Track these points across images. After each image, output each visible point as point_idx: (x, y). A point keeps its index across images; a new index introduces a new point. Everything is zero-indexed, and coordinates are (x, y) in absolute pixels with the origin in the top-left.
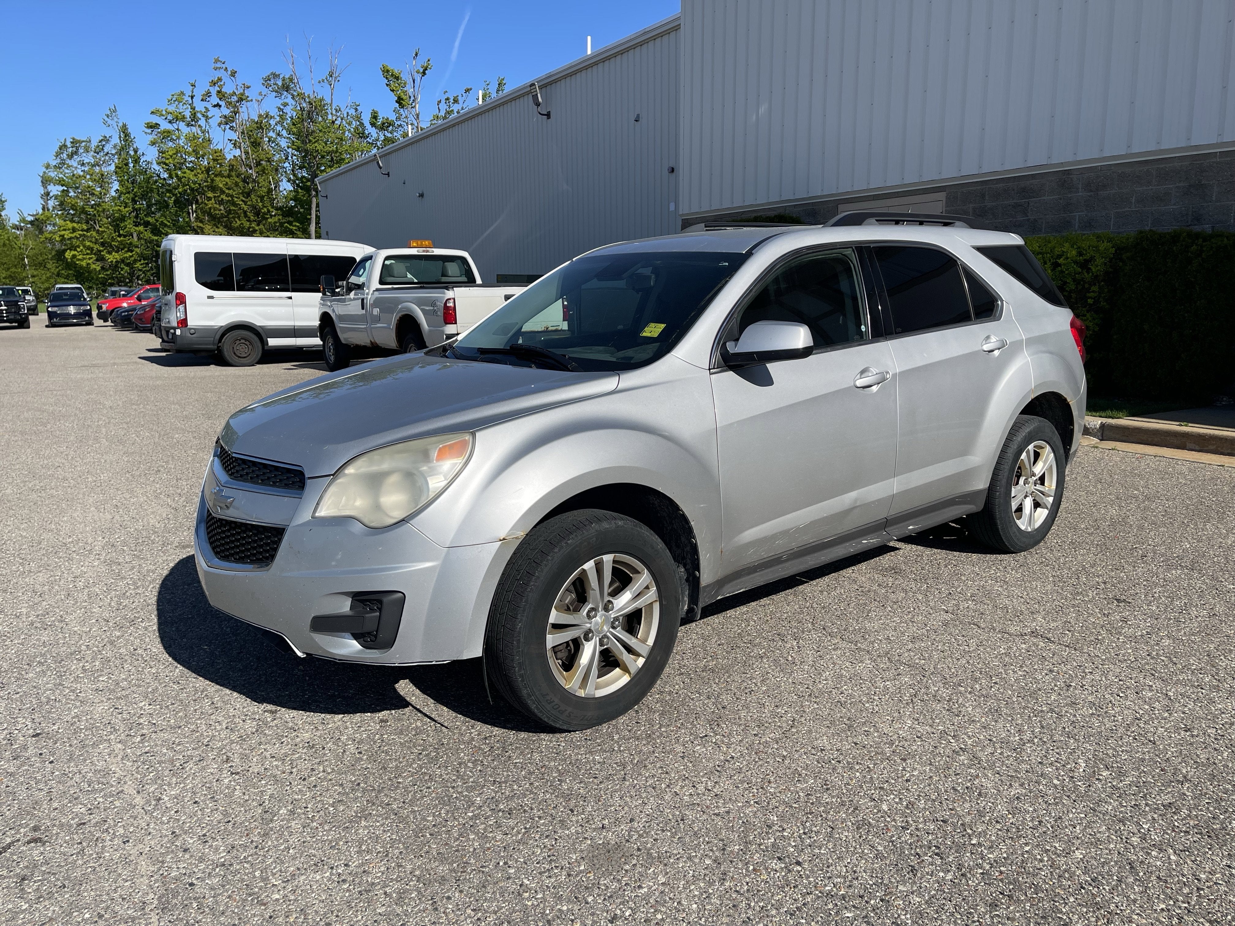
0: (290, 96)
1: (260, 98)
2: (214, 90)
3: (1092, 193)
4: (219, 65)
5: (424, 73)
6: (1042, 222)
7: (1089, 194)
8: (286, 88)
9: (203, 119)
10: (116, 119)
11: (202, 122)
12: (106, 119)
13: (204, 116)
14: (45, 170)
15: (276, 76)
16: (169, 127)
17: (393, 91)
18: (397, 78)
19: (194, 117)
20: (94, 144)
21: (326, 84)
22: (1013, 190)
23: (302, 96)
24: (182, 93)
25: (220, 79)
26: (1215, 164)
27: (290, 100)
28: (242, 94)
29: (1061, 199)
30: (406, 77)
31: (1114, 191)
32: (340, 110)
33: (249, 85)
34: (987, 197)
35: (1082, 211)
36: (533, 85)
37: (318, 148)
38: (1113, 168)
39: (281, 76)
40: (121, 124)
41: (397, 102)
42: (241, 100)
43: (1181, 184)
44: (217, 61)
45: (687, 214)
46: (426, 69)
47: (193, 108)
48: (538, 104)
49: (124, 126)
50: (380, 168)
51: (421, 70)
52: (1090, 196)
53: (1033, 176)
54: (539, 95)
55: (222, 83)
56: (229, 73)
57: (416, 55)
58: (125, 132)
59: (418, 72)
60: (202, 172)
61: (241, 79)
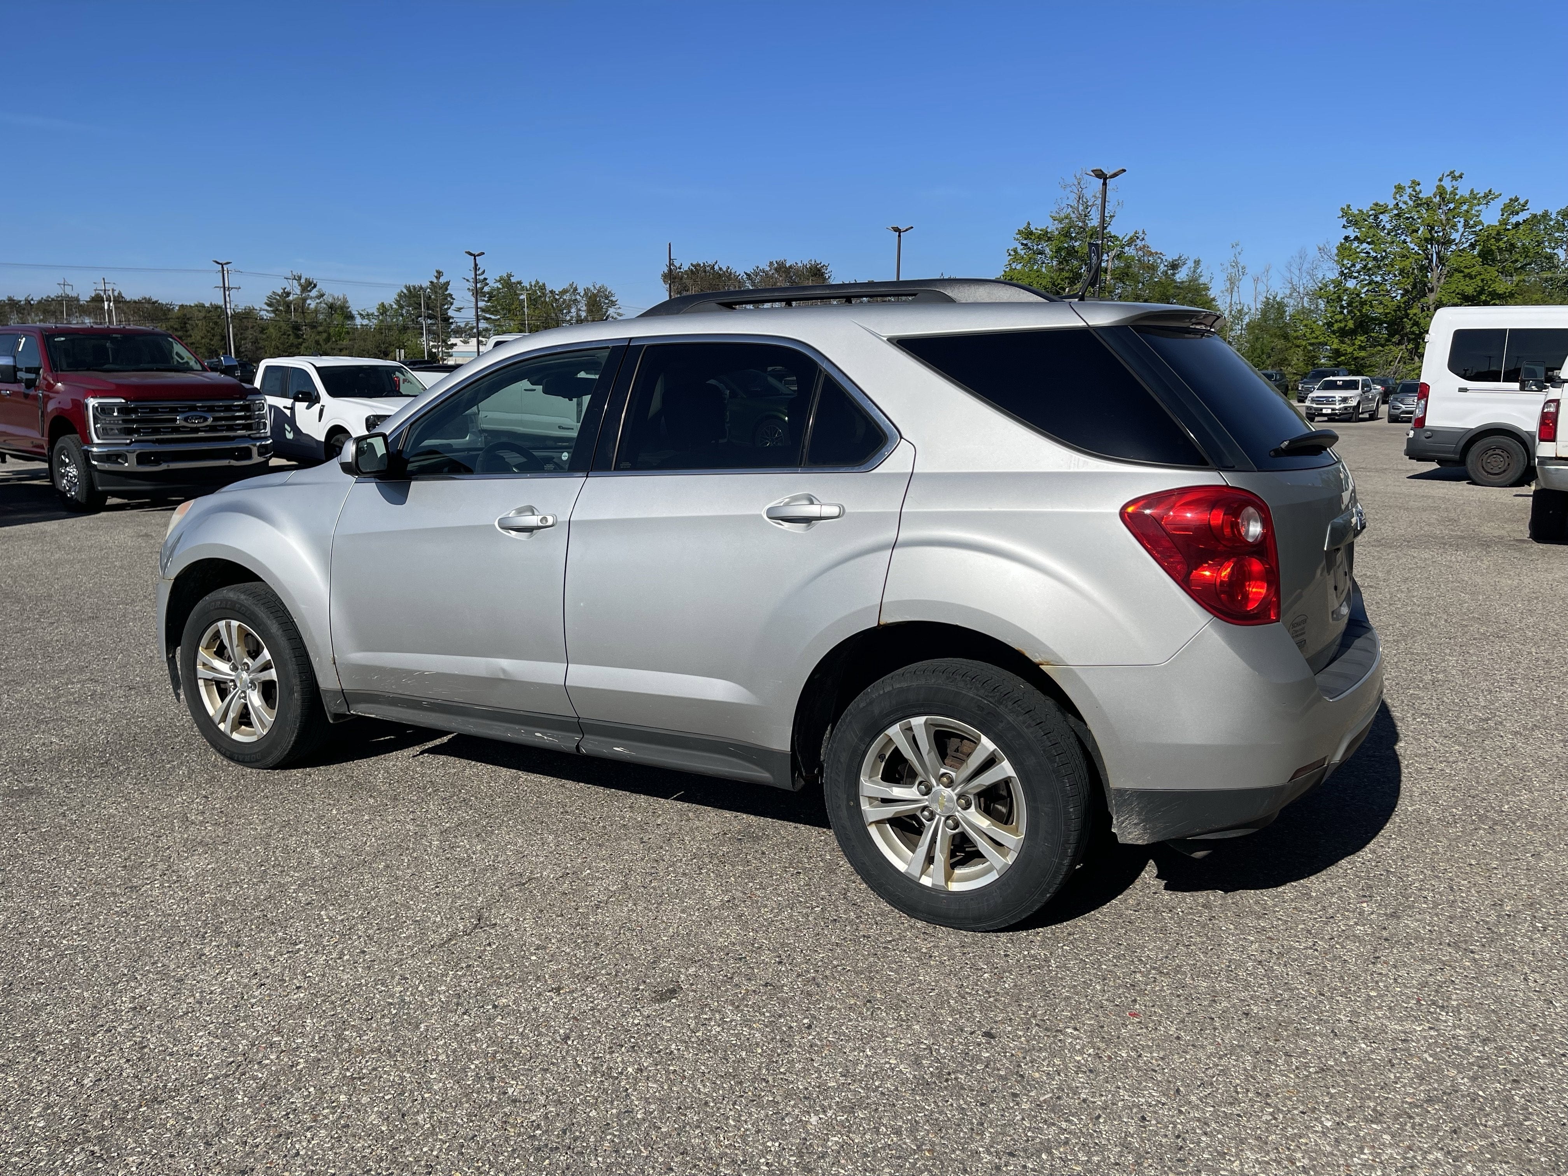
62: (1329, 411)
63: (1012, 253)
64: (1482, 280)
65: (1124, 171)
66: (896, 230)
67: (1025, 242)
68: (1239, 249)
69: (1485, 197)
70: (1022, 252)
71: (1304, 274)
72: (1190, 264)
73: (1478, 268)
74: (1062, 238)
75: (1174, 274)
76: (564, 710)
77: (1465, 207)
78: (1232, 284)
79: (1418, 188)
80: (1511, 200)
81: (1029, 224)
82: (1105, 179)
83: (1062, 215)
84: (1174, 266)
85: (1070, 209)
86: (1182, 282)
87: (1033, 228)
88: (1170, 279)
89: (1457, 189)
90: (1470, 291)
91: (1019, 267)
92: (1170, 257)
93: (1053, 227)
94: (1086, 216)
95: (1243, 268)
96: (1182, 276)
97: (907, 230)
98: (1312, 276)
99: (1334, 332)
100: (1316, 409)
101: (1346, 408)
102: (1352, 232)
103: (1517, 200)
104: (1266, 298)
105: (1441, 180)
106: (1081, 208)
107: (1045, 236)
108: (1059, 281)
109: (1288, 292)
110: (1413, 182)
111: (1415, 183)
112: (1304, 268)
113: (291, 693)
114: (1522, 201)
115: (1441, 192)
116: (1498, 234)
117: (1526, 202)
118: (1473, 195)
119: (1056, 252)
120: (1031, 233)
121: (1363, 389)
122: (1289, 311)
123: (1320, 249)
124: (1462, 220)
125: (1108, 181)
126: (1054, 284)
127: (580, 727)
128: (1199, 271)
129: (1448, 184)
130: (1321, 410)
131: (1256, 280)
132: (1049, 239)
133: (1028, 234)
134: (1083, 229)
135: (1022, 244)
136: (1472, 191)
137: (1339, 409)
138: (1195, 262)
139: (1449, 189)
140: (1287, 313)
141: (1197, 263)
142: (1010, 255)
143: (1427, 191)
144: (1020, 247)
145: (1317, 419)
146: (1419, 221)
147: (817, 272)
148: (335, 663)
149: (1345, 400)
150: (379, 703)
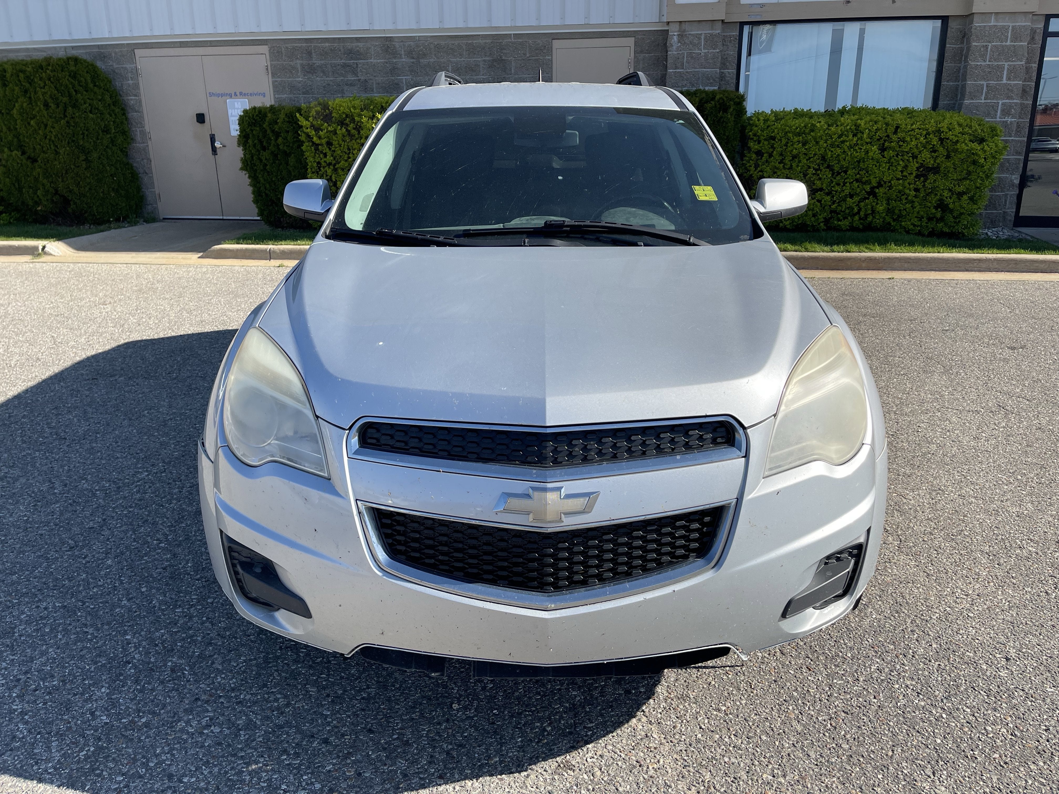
3: (414, 60)
6: (373, 83)
7: (412, 60)
22: (340, 50)
26: (511, 44)
29: (387, 63)
31: (432, 60)
34: (314, 55)
35: (407, 76)
38: (429, 39)
43: (487, 59)
52: (413, 63)
53: (358, 39)
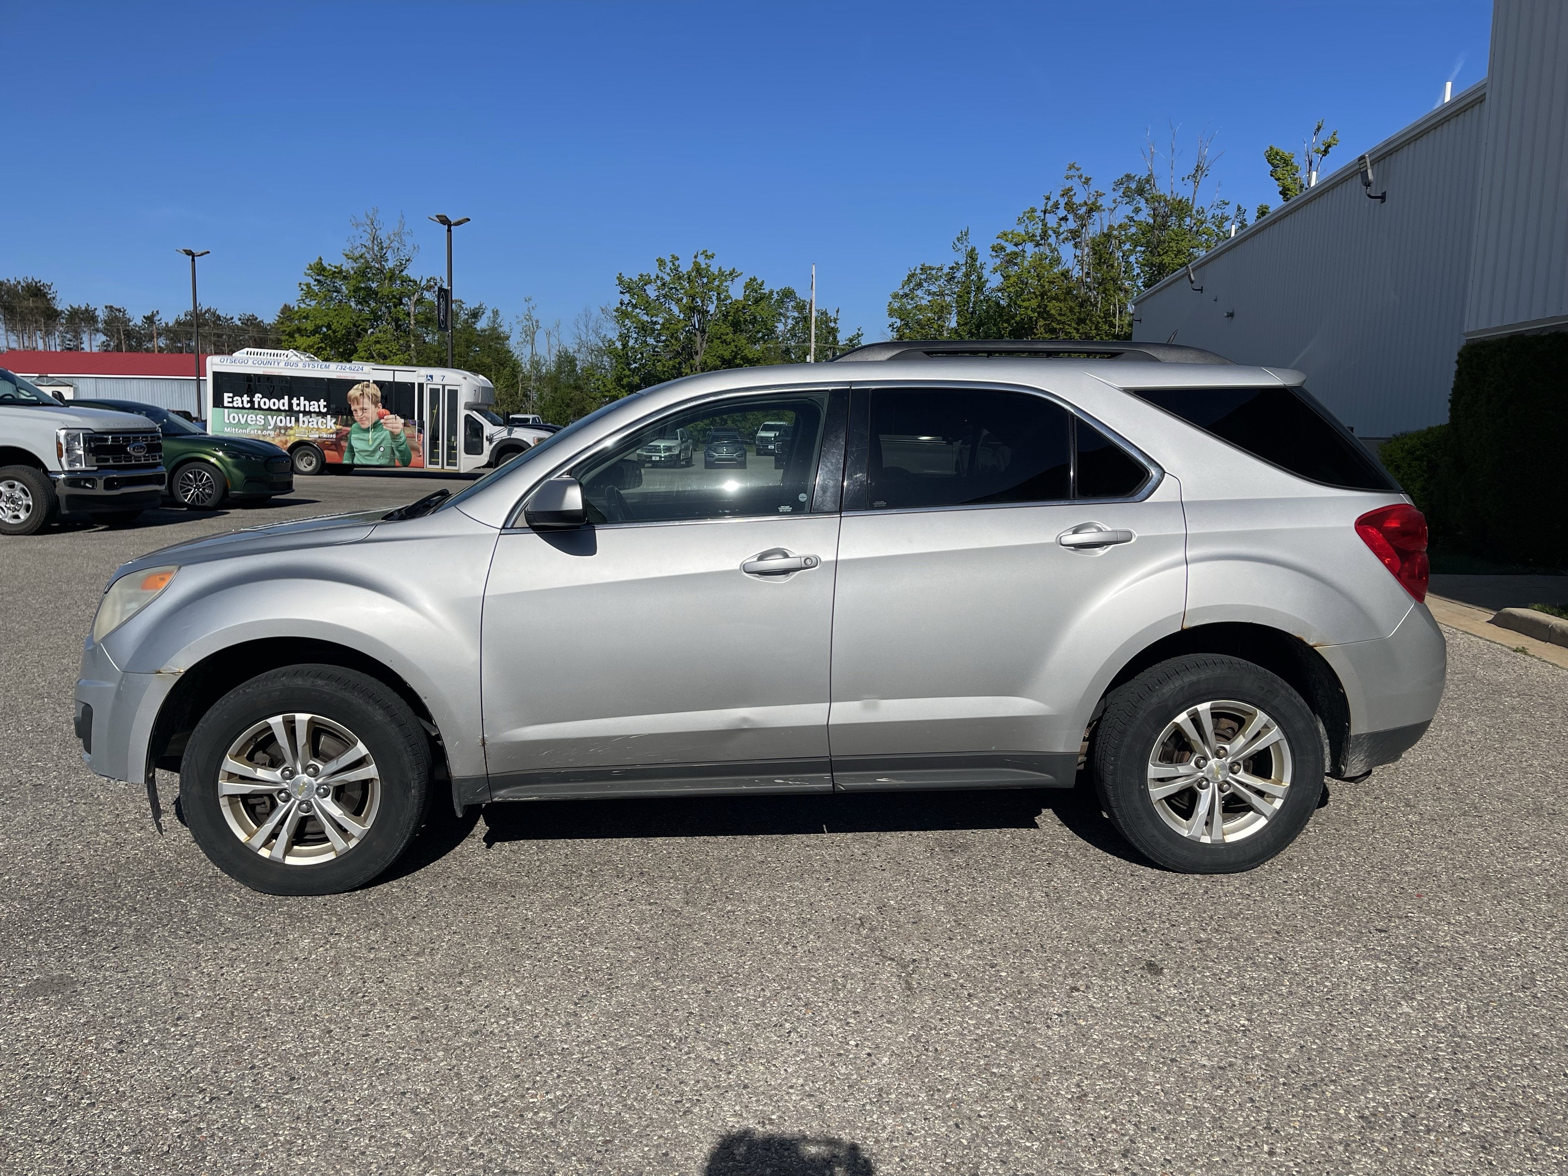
0: (1143, 201)
1: (1113, 206)
2: (1062, 202)
4: (1071, 173)
5: (1326, 152)
8: (1141, 191)
9: (1054, 236)
10: (965, 243)
11: (1052, 240)
12: (957, 243)
13: (1054, 232)
14: (891, 300)
15: (1128, 177)
16: (1015, 249)
17: (1278, 179)
18: (1286, 163)
19: (1044, 235)
20: (946, 270)
21: (1190, 183)
23: (1157, 199)
24: (1033, 210)
25: (1070, 190)
27: (1142, 204)
28: (1093, 204)
30: (1299, 161)
32: (1203, 212)
33: (1103, 192)
36: (1363, 158)
37: (1166, 261)
39: (1137, 178)
40: (969, 249)
41: (1281, 193)
42: (1090, 211)
44: (1072, 167)
45: (1473, 333)
46: (1329, 146)
47: (1045, 225)
48: (1368, 184)
49: (973, 250)
50: (1192, 282)
51: (1323, 148)
54: (1370, 172)
55: (1072, 193)
56: (1083, 180)
57: (1319, 129)
58: (972, 256)
59: (1317, 152)
60: (1036, 297)
61: (1094, 187)
62: (658, 459)
63: (305, 288)
64: (736, 346)
65: (469, 220)
66: (189, 253)
67: (318, 278)
68: (532, 304)
69: (731, 274)
70: (316, 288)
71: (590, 332)
72: (489, 313)
73: (731, 335)
74: (359, 278)
75: (474, 323)
76: (820, 751)
77: (717, 283)
78: (530, 334)
79: (677, 263)
80: (751, 279)
81: (320, 259)
82: (450, 226)
83: (357, 254)
84: (475, 315)
85: (364, 250)
86: (484, 331)
87: (325, 264)
88: (469, 327)
89: (709, 266)
90: (727, 355)
91: (313, 303)
92: (470, 304)
93: (348, 266)
94: (381, 257)
95: (537, 322)
96: (482, 324)
97: (202, 255)
98: (597, 334)
99: (623, 387)
100: (647, 457)
101: (671, 456)
102: (626, 298)
103: (755, 279)
104: (559, 351)
105: (696, 257)
106: (376, 248)
107: (339, 273)
108: (360, 322)
109: (576, 347)
110: (673, 257)
111: (675, 258)
112: (590, 326)
113: (407, 788)
114: (759, 281)
115: (698, 269)
116: (744, 308)
117: (763, 282)
118: (721, 273)
119: (354, 292)
120: (324, 269)
121: (681, 439)
122: (579, 365)
123: (603, 310)
124: (715, 293)
125: (452, 228)
126: (354, 325)
127: (832, 766)
128: (498, 320)
129: (701, 260)
130: (651, 457)
131: (548, 334)
132: (345, 278)
133: (320, 269)
134: (381, 271)
135: (316, 280)
136: (720, 268)
137: (665, 457)
138: (493, 312)
139: (703, 266)
140: (578, 367)
141: (496, 313)
142: (302, 289)
143: (686, 267)
144: (313, 283)
145: (647, 465)
146: (682, 291)
147: (37, 292)
148: (484, 744)
149: (669, 449)
150: (539, 782)
